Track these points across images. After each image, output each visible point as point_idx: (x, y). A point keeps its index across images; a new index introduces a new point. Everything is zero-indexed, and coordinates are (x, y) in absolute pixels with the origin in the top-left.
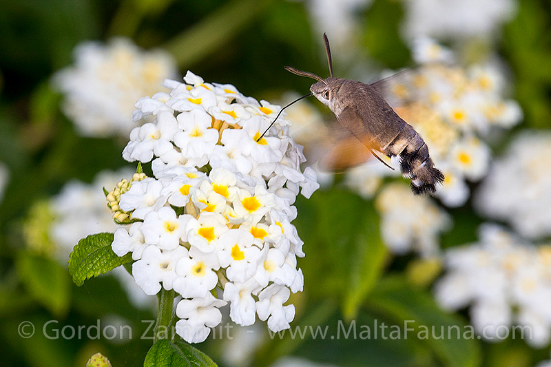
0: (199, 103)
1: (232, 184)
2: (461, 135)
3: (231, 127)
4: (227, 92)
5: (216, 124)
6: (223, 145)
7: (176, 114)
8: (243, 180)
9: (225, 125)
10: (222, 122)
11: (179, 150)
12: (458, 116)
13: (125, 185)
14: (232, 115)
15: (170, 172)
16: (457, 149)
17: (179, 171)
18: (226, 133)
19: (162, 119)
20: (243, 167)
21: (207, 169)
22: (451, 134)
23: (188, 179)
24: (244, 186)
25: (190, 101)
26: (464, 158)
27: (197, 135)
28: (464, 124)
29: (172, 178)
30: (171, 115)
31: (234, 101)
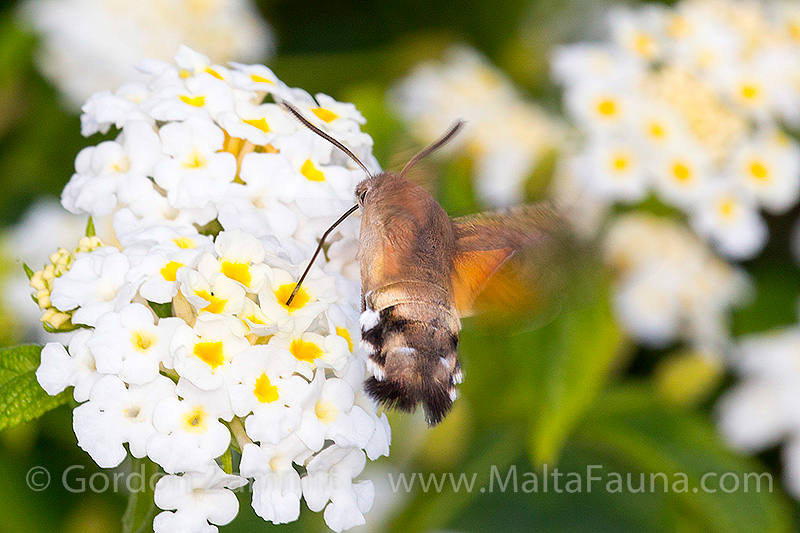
0: (200, 103)
1: (258, 258)
2: (753, 127)
3: (259, 149)
4: (256, 79)
5: (233, 145)
6: (245, 184)
7: (160, 124)
8: (279, 250)
9: (247, 147)
10: (242, 142)
11: (164, 193)
12: (749, 92)
13: (64, 261)
14: (261, 126)
15: (144, 237)
16: (747, 153)
17: (159, 235)
18: (250, 159)
19: (129, 134)
20: (281, 223)
21: (213, 229)
22: (734, 126)
23: (177, 250)
24: (277, 262)
25: (185, 100)
26: (758, 171)
27: (197, 164)
28: (761, 107)
29: (149, 245)
30: (149, 127)
31: (269, 99)
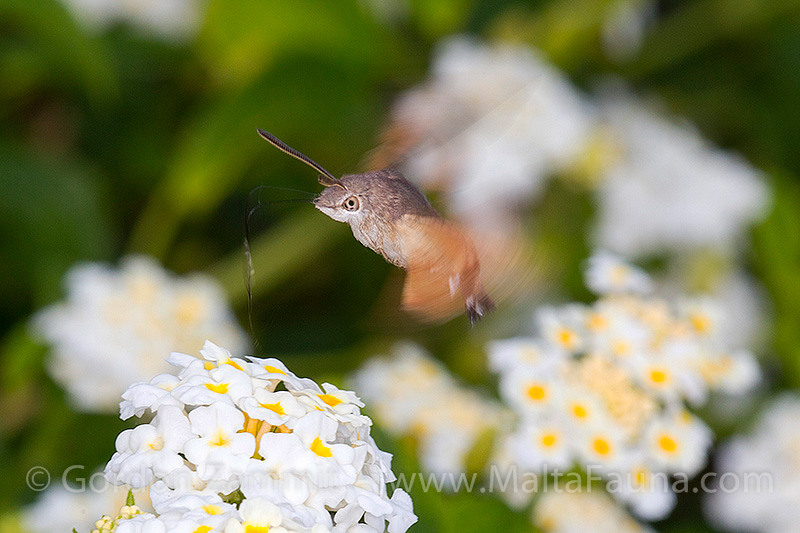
0: (223, 391)
1: (276, 522)
2: (662, 406)
3: (275, 430)
4: (270, 370)
5: (252, 426)
6: (263, 459)
7: (188, 409)
8: (294, 515)
9: (265, 428)
10: (260, 423)
11: (193, 468)
12: (658, 376)
13: (108, 526)
14: (276, 409)
15: (177, 505)
16: (656, 429)
17: (191, 503)
18: (267, 438)
19: (164, 417)
20: (295, 495)
21: (236, 499)
22: (648, 406)
23: (206, 516)
24: (294, 525)
25: (210, 388)
26: (667, 444)
27: (221, 443)
28: (668, 390)
29: (182, 513)
30: (180, 412)
31: (281, 387)
